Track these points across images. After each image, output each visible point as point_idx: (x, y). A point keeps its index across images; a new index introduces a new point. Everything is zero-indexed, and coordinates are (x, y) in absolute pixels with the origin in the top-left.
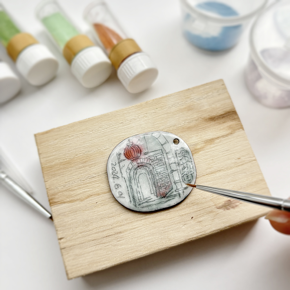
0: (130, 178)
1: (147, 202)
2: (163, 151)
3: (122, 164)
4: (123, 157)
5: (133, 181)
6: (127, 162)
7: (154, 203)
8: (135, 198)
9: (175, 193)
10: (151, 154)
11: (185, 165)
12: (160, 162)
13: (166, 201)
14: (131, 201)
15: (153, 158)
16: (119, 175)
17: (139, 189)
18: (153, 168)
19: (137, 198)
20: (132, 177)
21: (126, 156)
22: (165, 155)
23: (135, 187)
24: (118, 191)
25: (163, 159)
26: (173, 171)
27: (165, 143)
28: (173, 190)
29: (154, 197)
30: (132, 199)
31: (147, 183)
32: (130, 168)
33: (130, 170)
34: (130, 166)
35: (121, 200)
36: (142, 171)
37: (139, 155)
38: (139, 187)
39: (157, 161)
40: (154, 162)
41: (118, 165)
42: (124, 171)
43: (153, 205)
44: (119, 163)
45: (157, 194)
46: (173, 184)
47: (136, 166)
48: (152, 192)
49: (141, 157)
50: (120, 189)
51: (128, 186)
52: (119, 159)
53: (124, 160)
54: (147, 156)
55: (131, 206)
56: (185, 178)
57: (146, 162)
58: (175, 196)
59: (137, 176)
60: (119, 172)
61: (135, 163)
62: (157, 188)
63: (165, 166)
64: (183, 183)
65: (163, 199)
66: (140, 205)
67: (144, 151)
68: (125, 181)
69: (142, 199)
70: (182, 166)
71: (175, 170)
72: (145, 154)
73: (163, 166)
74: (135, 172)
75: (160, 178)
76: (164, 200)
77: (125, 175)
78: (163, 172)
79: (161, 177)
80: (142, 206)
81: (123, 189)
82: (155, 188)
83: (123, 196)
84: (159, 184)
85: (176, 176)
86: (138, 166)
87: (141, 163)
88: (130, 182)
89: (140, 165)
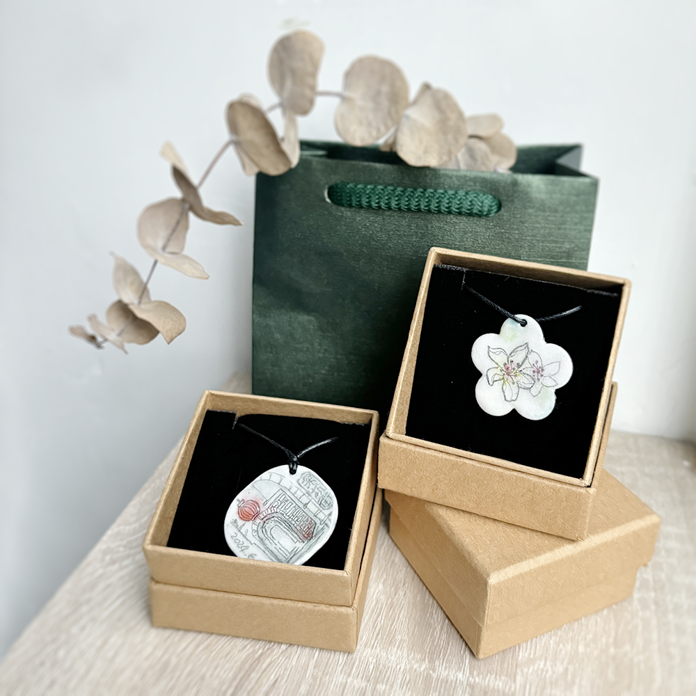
0: (261, 539)
1: (294, 555)
2: (283, 490)
3: (243, 530)
4: (240, 522)
5: (267, 542)
6: (249, 525)
7: (303, 550)
9: (321, 527)
10: (273, 499)
11: (316, 490)
12: (287, 503)
13: (317, 541)
15: (276, 503)
16: (246, 544)
17: (279, 546)
18: (283, 514)
19: (280, 557)
20: (263, 537)
21: (243, 520)
22: (288, 493)
23: (272, 548)
25: (289, 498)
26: (306, 505)
27: (281, 480)
28: (318, 524)
29: (300, 545)
31: (284, 534)
32: (256, 529)
33: (257, 531)
34: (255, 527)
36: (271, 524)
37: (258, 509)
38: (278, 544)
39: (283, 504)
40: (280, 507)
41: (239, 534)
42: (249, 536)
44: (239, 531)
45: (301, 540)
46: (314, 518)
47: (261, 524)
48: (296, 541)
49: (262, 510)
51: (265, 550)
52: (237, 527)
53: (244, 525)
54: (268, 505)
56: (324, 504)
57: (270, 512)
58: (323, 529)
59: (269, 533)
60: (245, 541)
61: (258, 521)
62: (299, 533)
63: (295, 504)
65: (311, 540)
67: (261, 503)
68: (257, 546)
69: (289, 555)
70: (314, 493)
71: (309, 502)
72: (265, 504)
73: (293, 506)
74: (264, 530)
76: (313, 541)
77: (254, 540)
78: (296, 512)
79: (296, 519)
81: (260, 556)
82: (296, 534)
84: (298, 528)
85: (312, 508)
86: (265, 522)
87: (265, 517)
88: (264, 544)
89: (266, 520)
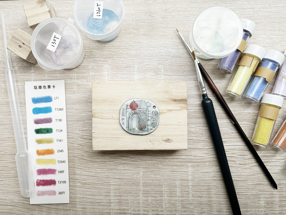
0: (129, 117)
1: (133, 130)
2: (147, 110)
4: (129, 107)
5: (130, 119)
6: (130, 110)
7: (136, 131)
9: (146, 130)
10: (142, 109)
11: (155, 119)
12: (144, 114)
13: (141, 132)
14: (127, 127)
15: (142, 111)
16: (125, 114)
17: (132, 123)
18: (141, 116)
19: (129, 127)
22: (147, 112)
23: (130, 122)
24: (123, 121)
25: (146, 114)
26: (148, 120)
27: (149, 107)
28: (146, 128)
29: (137, 129)
30: (127, 126)
31: (136, 122)
34: (131, 112)
35: (123, 126)
36: (135, 116)
40: (142, 114)
42: (127, 113)
43: (136, 132)
44: (126, 109)
46: (147, 126)
47: (133, 113)
48: (137, 127)
50: (124, 121)
52: (127, 107)
54: (139, 110)
55: (126, 130)
56: (153, 125)
57: (138, 112)
58: (146, 131)
59: (133, 117)
60: (125, 113)
61: (133, 111)
64: (151, 127)
66: (130, 130)
67: (139, 107)
68: (127, 118)
69: (132, 128)
70: (153, 119)
71: (150, 120)
72: (139, 109)
73: (145, 117)
74: (132, 115)
75: (142, 122)
76: (141, 131)
77: (128, 116)
78: (144, 119)
80: (131, 131)
81: (125, 121)
82: (139, 125)
83: (124, 124)
84: (141, 124)
85: (149, 123)
88: (129, 119)
89: (135, 113)
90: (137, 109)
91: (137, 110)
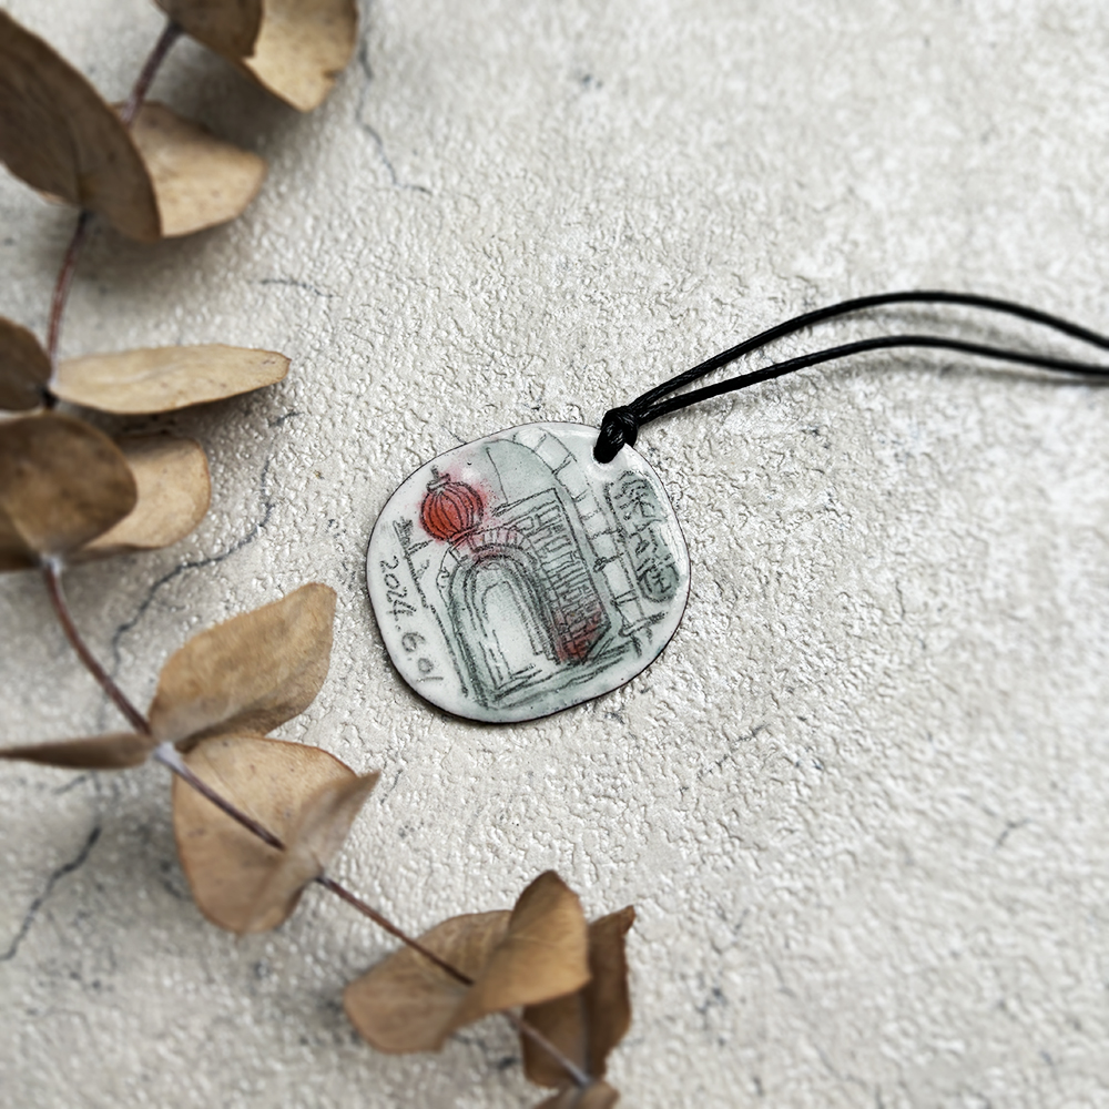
0: (453, 605)
1: (521, 686)
2: (559, 495)
3: (417, 559)
4: (418, 534)
5: (465, 617)
6: (436, 555)
7: (548, 685)
8: (480, 678)
9: (619, 641)
10: (524, 508)
11: (645, 535)
12: (555, 535)
13: (592, 676)
14: (465, 690)
15: (528, 523)
16: (413, 599)
17: (489, 644)
18: (533, 561)
19: (485, 677)
20: (461, 600)
21: (428, 531)
22: (569, 507)
23: (473, 639)
24: (415, 656)
25: (565, 523)
26: (601, 563)
27: (565, 464)
28: (613, 632)
29: (545, 666)
30: (467, 681)
31: (518, 617)
32: (450, 570)
33: (452, 577)
34: (450, 564)
35: (429, 690)
36: (492, 574)
37: (476, 518)
38: (490, 634)
39: (544, 533)
40: (532, 538)
41: (403, 564)
42: (428, 581)
43: (545, 693)
44: (407, 557)
45: (555, 653)
46: (610, 610)
47: (469, 562)
48: (539, 648)
49: (484, 525)
50: (423, 651)
51: (451, 637)
52: (405, 541)
53: (425, 544)
54: (505, 518)
55: (466, 705)
56: (652, 581)
57: (502, 539)
58: (621, 651)
59: (478, 595)
60: (412, 590)
61: (465, 550)
62: (555, 633)
63: (574, 548)
64: (644, 603)
65: (580, 667)
66: (499, 697)
67: (491, 504)
68: (438, 618)
69: (506, 679)
70: (636, 540)
71: (613, 558)
72: (497, 512)
73: (567, 549)
74: (469, 582)
75: (563, 594)
76: (582, 670)
77: (436, 598)
78: (568, 571)
79: (564, 589)
80: (506, 700)
81: (434, 648)
82: (548, 631)
83: (434, 673)
84: (559, 615)
85: (616, 579)
86: (479, 561)
87: (486, 547)
88: (456, 620)
89: (485, 556)
90: (488, 522)
91: (491, 530)
